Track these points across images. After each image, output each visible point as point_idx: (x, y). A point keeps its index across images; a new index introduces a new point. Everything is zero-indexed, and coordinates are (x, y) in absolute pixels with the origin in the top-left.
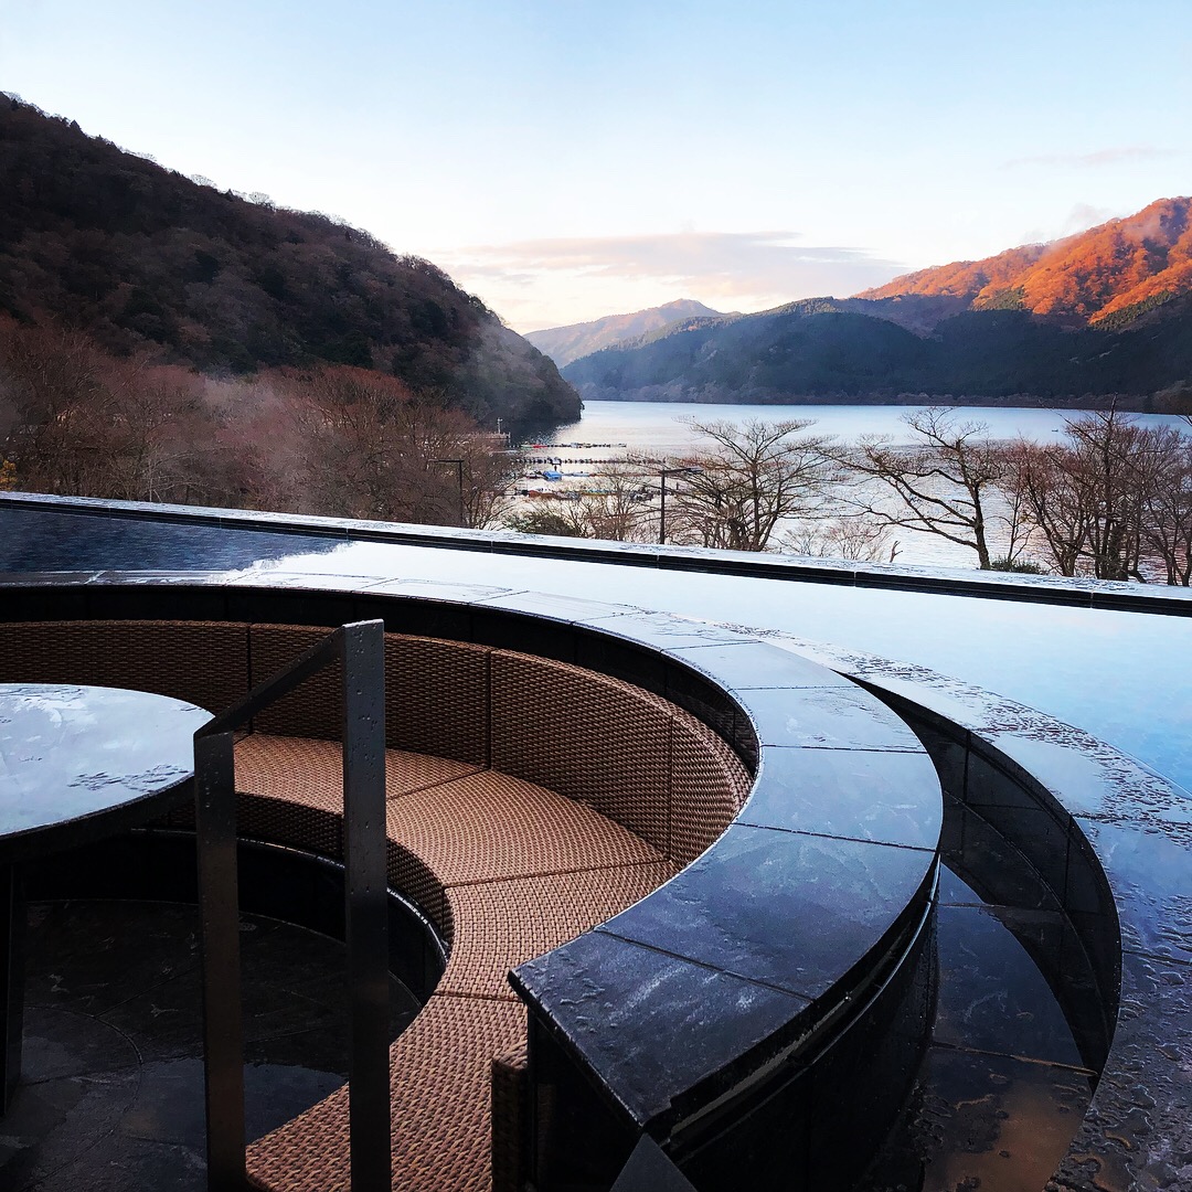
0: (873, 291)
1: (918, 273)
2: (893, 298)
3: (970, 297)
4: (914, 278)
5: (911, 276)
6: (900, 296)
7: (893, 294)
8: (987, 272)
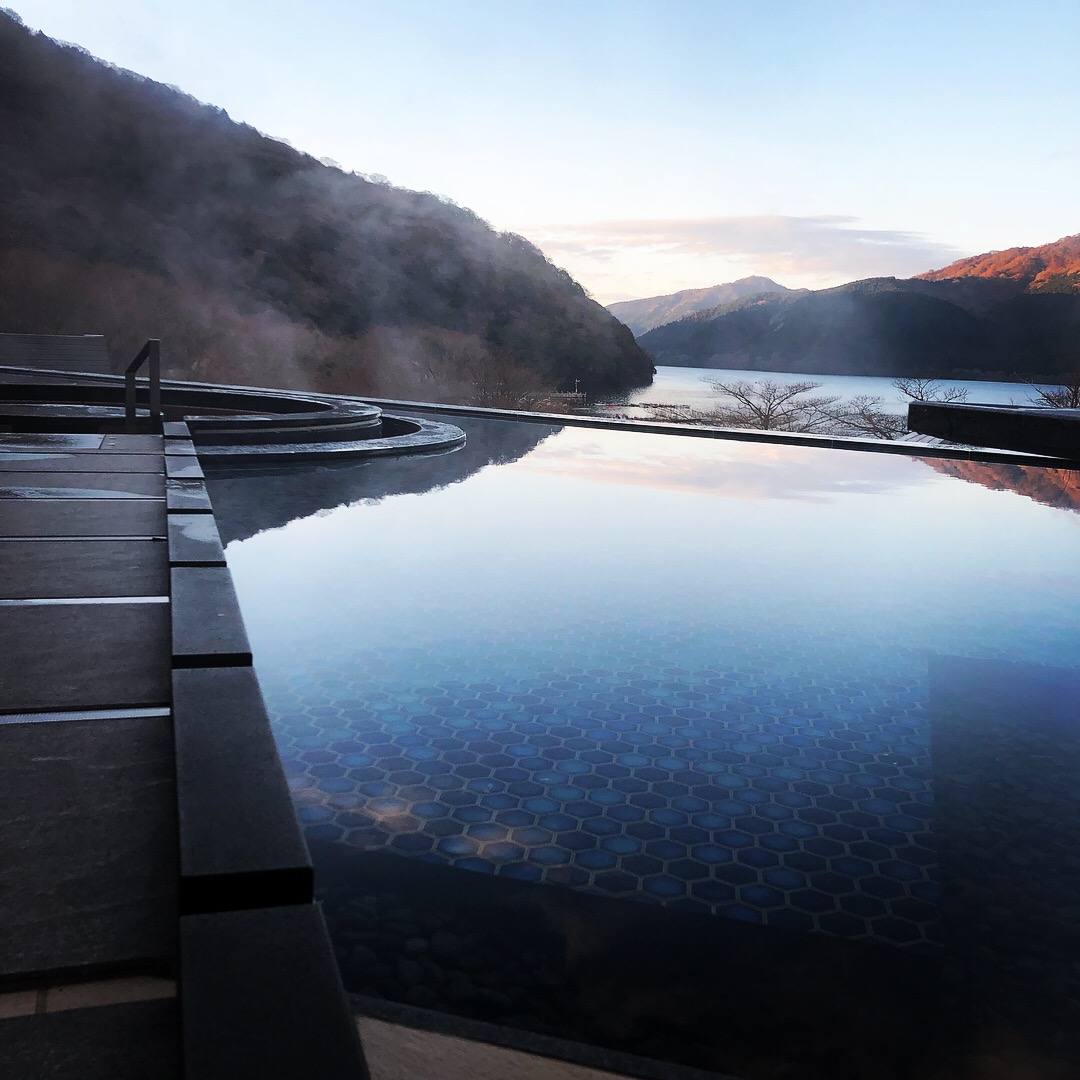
0: (933, 273)
1: (977, 257)
2: (951, 280)
3: (1027, 279)
4: (972, 262)
5: (971, 260)
6: (959, 278)
7: (952, 276)
8: (1044, 257)
